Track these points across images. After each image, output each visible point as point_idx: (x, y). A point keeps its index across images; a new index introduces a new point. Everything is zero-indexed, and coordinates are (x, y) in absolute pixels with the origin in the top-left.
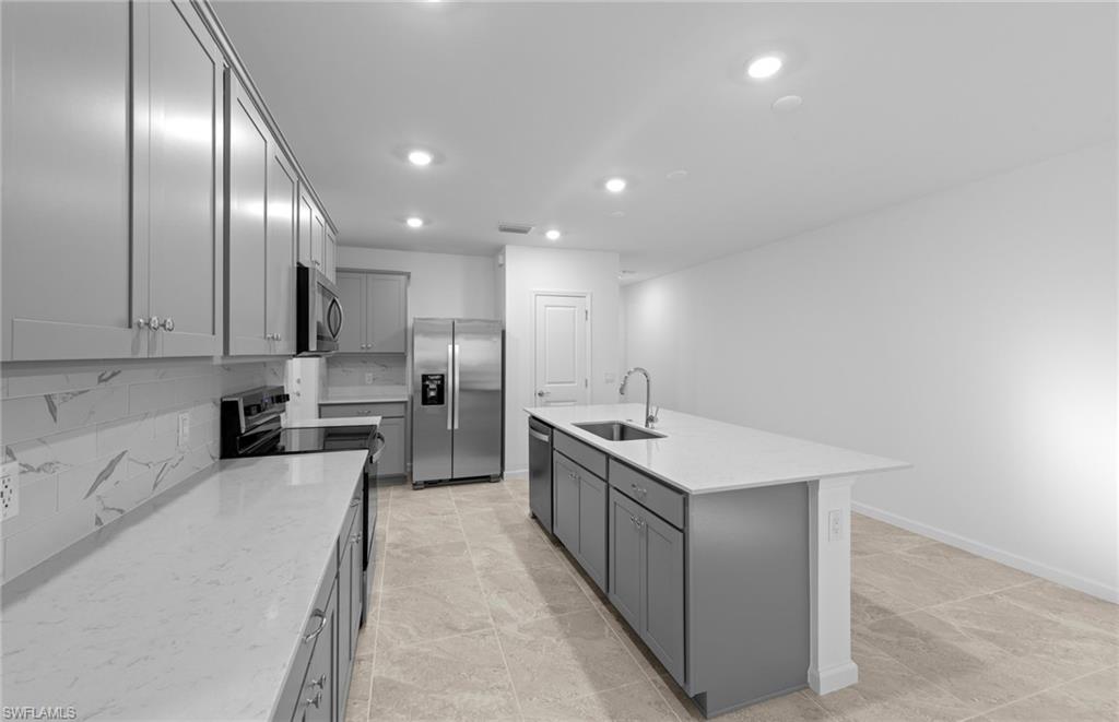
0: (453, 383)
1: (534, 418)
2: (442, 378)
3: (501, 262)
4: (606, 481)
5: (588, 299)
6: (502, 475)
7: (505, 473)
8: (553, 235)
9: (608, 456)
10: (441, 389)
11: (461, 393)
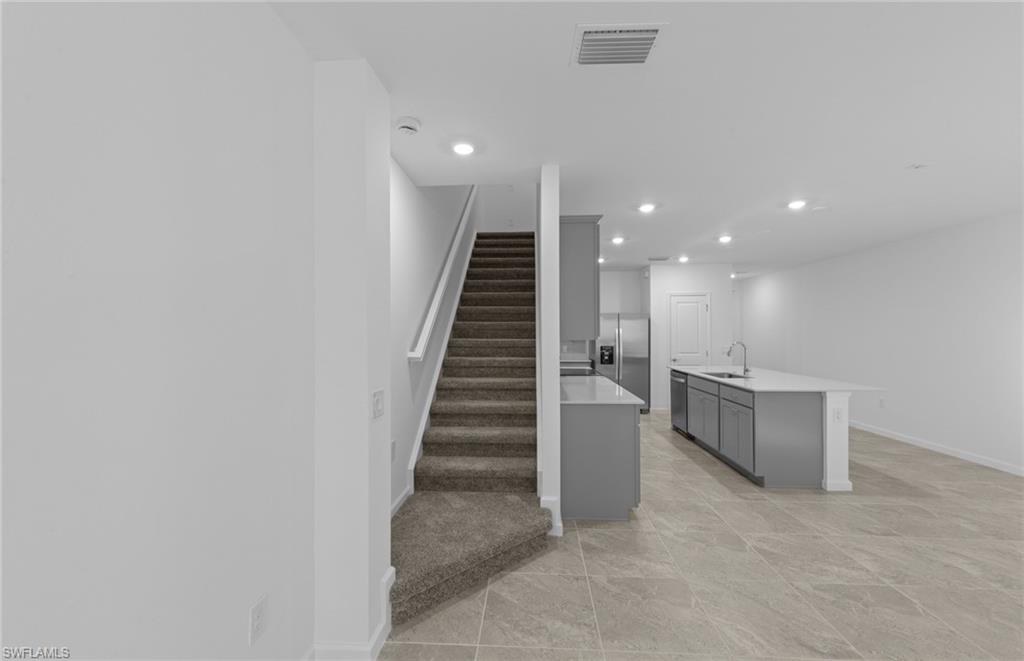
0: (619, 353)
1: (674, 371)
2: (612, 348)
3: (647, 275)
4: (718, 396)
5: (708, 297)
6: (649, 410)
7: (651, 409)
8: (684, 259)
9: (719, 383)
10: (611, 356)
11: (624, 358)
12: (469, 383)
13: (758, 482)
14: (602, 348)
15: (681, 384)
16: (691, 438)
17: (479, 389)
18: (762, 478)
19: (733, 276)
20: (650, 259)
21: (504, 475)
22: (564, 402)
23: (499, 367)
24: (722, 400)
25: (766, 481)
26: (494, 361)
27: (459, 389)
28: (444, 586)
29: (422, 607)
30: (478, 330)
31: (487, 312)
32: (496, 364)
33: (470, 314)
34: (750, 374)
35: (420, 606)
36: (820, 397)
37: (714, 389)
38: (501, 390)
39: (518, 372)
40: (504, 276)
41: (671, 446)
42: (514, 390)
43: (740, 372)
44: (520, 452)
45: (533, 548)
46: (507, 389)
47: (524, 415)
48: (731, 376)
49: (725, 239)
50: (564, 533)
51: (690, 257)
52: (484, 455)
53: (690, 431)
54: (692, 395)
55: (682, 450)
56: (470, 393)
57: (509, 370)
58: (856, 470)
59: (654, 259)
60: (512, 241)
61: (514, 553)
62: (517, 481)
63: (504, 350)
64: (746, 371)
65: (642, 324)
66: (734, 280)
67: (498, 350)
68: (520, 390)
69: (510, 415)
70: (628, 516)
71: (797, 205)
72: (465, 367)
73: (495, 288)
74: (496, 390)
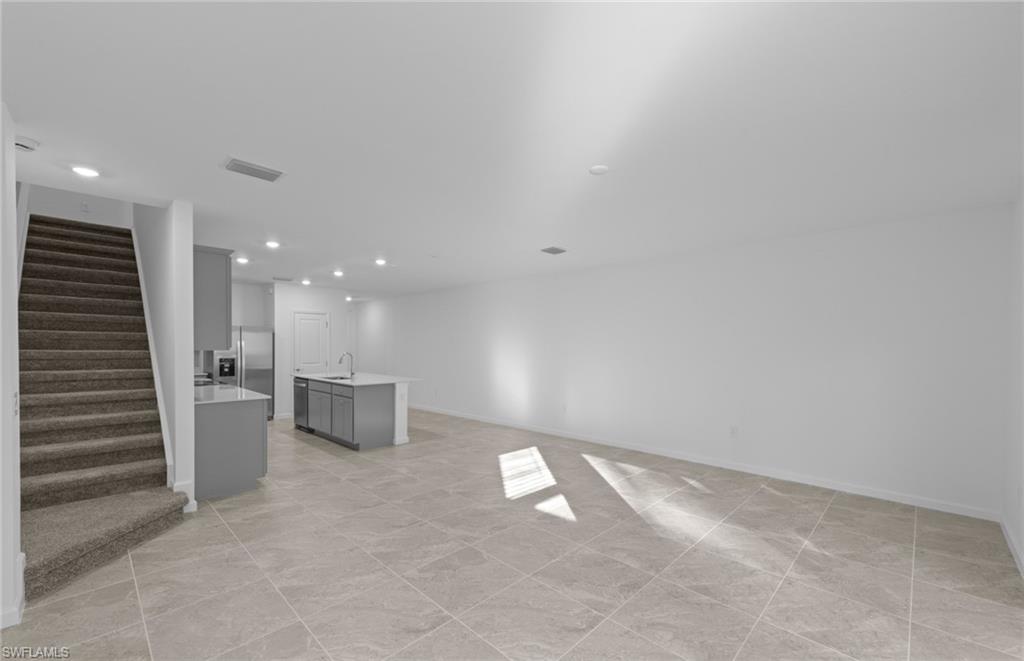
0: (241, 363)
1: (297, 378)
2: (233, 360)
3: (271, 292)
4: (331, 393)
5: (328, 315)
6: (273, 417)
7: (275, 415)
8: (306, 282)
9: (331, 383)
10: (232, 368)
11: (246, 370)
12: (58, 399)
13: (355, 448)
14: (221, 360)
15: (303, 390)
16: (311, 431)
17: (73, 404)
18: (358, 445)
19: (349, 299)
20: (274, 279)
21: (126, 476)
22: (198, 403)
23: (101, 380)
24: (335, 397)
25: (361, 446)
26: (94, 374)
27: (42, 406)
28: (81, 560)
29: (59, 581)
30: (58, 340)
31: (69, 320)
32: (96, 377)
33: (41, 322)
34: (354, 376)
35: (56, 580)
36: (393, 386)
37: (327, 388)
38: (107, 402)
39: (127, 383)
40: (91, 279)
41: (293, 439)
42: (127, 401)
43: (349, 376)
44: (142, 456)
45: (170, 521)
46: (117, 401)
47: (143, 423)
48: (342, 378)
49: (338, 274)
50: (199, 508)
51: (311, 281)
52: (94, 466)
53: (310, 426)
54: (312, 396)
55: (303, 440)
56: (59, 409)
57: (115, 383)
58: (411, 431)
59: (278, 279)
60: (96, 235)
61: (151, 527)
62: (142, 480)
63: (104, 363)
64: (352, 374)
65: (267, 337)
66: (349, 303)
67: (96, 362)
68: (133, 401)
69: (126, 425)
70: (256, 486)
71: (381, 262)
72: (46, 382)
73: (75, 292)
74: (99, 403)
